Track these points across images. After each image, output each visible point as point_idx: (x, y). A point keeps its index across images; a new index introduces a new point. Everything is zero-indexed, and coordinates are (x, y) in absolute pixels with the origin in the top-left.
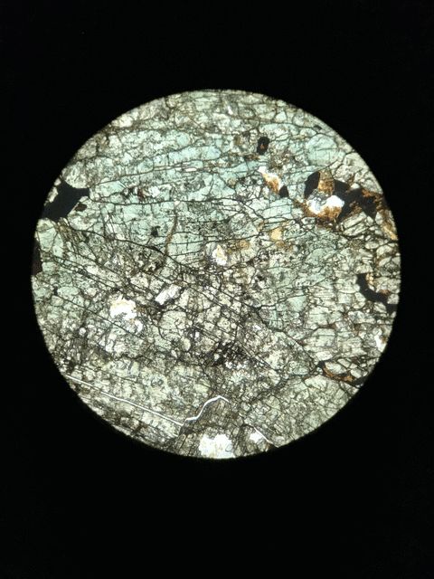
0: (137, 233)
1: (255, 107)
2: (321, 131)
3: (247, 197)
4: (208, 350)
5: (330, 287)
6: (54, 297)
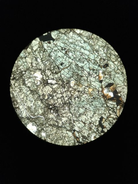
0: (58, 61)
1: (112, 55)
2: (123, 75)
3: (91, 75)
4: (50, 103)
6: (24, 58)
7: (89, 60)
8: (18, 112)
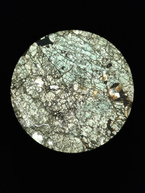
0: (58, 65)
1: (115, 54)
2: (128, 73)
3: (95, 76)
4: (54, 110)
5: (100, 117)
6: (23, 65)
7: (91, 61)
8: (21, 122)
